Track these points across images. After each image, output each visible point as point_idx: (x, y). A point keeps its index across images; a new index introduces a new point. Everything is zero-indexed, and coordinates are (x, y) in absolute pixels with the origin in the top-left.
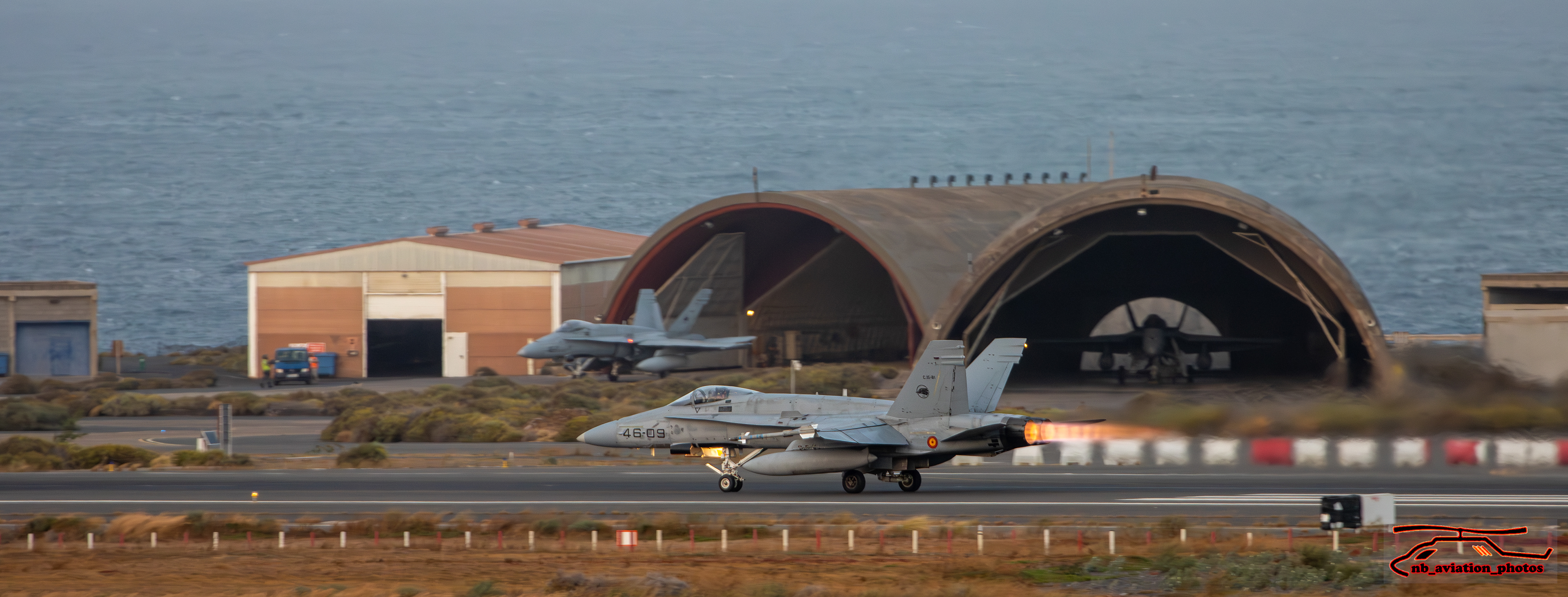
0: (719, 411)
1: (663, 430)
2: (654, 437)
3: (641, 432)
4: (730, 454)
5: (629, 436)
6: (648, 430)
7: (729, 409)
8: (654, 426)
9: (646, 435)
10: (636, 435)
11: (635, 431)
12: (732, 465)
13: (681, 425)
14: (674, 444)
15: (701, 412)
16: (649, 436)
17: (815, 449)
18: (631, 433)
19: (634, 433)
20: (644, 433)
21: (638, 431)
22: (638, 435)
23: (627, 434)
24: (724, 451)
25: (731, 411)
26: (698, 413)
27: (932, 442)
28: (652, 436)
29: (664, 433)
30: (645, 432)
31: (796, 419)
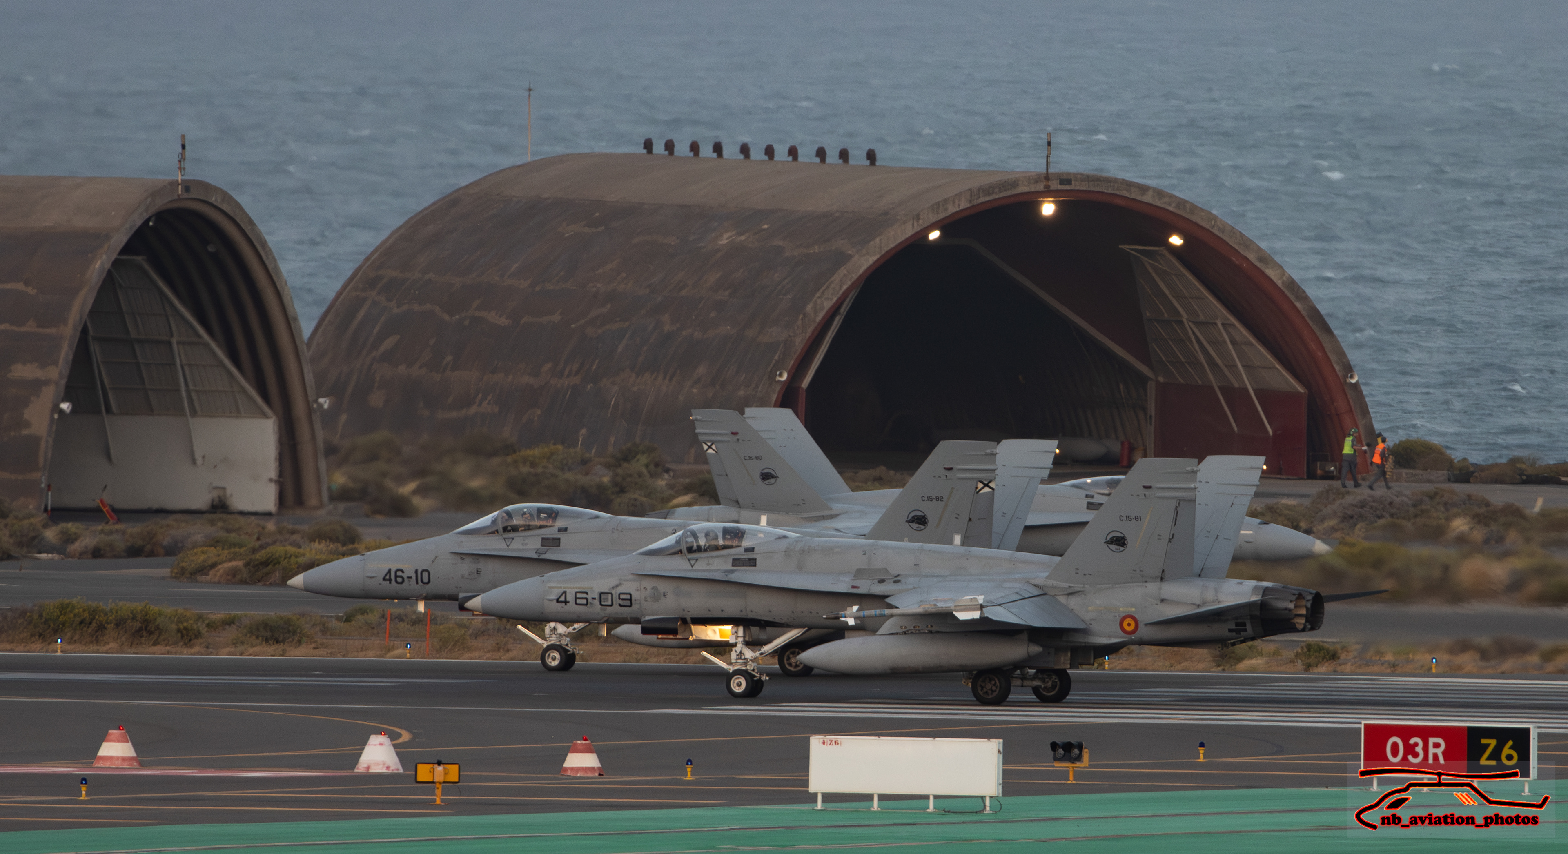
0: (733, 566)
1: (630, 595)
2: (612, 605)
3: (589, 597)
4: (744, 637)
5: (566, 602)
6: (601, 594)
7: (752, 562)
8: (613, 588)
9: (597, 602)
10: (579, 601)
11: (579, 595)
12: (749, 654)
13: (662, 586)
14: (648, 618)
15: (699, 566)
16: (603, 603)
17: (931, 632)
18: (571, 598)
19: (576, 598)
20: (594, 599)
21: (584, 595)
22: (584, 602)
23: (562, 599)
24: (734, 631)
25: (755, 566)
26: (694, 568)
27: (1129, 625)
28: (609, 603)
29: (630, 600)
30: (596, 596)
31: (882, 581)
